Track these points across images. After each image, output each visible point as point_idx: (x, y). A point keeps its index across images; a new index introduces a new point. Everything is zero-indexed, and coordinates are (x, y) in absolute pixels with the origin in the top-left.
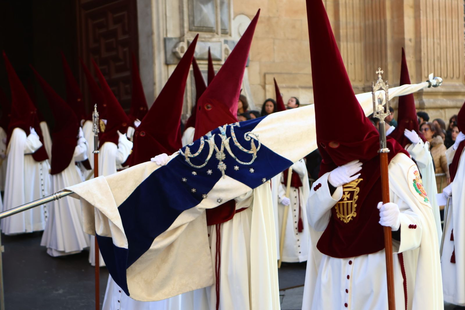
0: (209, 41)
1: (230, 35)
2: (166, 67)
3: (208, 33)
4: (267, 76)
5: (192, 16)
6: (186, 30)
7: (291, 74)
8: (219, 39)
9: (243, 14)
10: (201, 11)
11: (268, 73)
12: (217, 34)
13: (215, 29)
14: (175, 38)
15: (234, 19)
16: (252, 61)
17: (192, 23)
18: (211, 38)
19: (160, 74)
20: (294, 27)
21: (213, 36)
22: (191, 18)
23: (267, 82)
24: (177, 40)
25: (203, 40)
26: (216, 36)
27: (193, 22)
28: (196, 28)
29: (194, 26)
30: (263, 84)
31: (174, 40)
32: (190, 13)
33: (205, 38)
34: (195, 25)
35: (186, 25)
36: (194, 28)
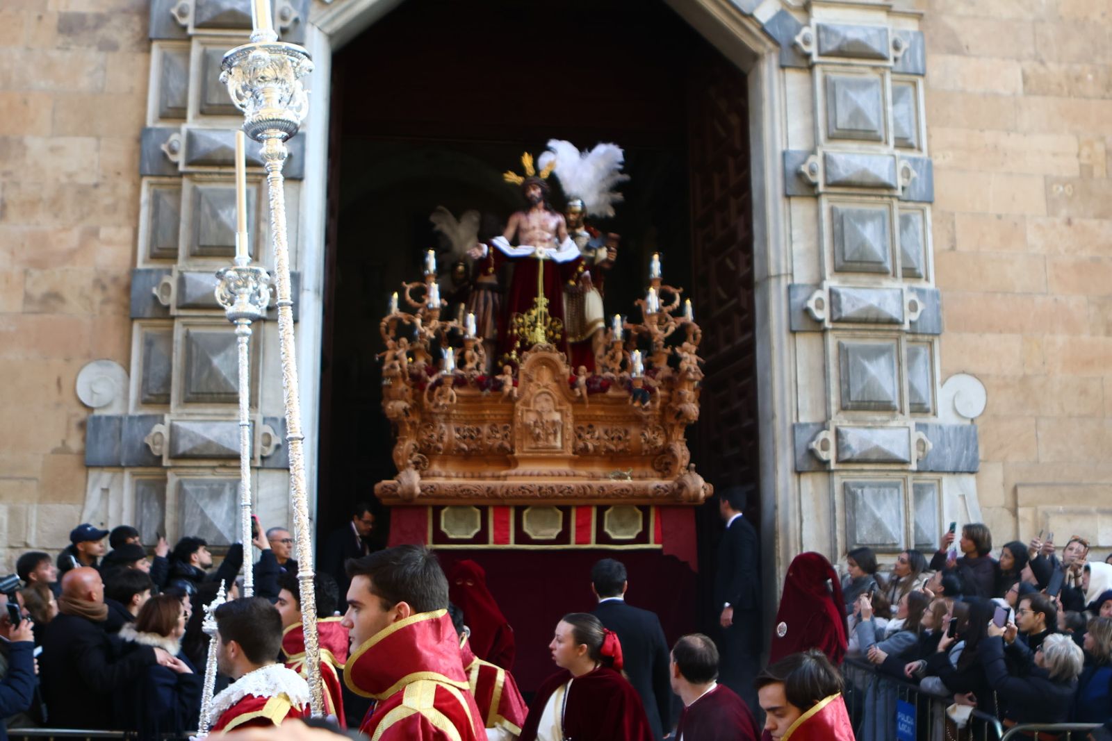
0: (882, 427)
1: (935, 414)
2: (796, 477)
3: (881, 413)
4: (1020, 491)
5: (845, 382)
6: (834, 408)
7: (1078, 485)
8: (905, 423)
9: (964, 372)
10: (864, 371)
11: (1024, 485)
12: (902, 412)
13: (896, 403)
14: (814, 424)
15: (943, 383)
16: (986, 461)
17: (845, 394)
18: (888, 421)
19: (786, 489)
20: (1084, 392)
21: (893, 418)
22: (845, 387)
23: (1020, 502)
24: (818, 427)
25: (870, 425)
26: (900, 416)
27: (848, 393)
28: (855, 404)
29: (850, 400)
30: (1011, 505)
31: (811, 427)
32: (842, 378)
33: (874, 421)
34: (853, 397)
35: (834, 398)
36: (849, 404)
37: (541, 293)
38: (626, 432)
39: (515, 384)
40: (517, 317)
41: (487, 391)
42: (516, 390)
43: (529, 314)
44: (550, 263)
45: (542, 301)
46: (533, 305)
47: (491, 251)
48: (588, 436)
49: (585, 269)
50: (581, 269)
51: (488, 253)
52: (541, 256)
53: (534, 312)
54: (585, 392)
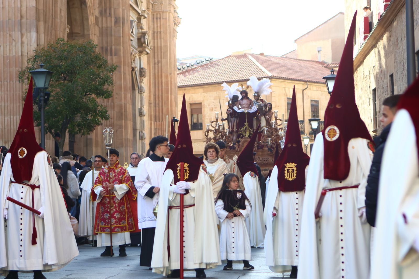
37: (247, 122)
38: (268, 159)
39: (239, 147)
40: (240, 129)
41: (232, 150)
42: (239, 149)
43: (243, 128)
44: (248, 113)
45: (246, 124)
46: (245, 125)
47: (233, 111)
48: (258, 160)
49: (259, 114)
50: (258, 114)
51: (232, 112)
52: (246, 112)
53: (245, 127)
54: (256, 149)
